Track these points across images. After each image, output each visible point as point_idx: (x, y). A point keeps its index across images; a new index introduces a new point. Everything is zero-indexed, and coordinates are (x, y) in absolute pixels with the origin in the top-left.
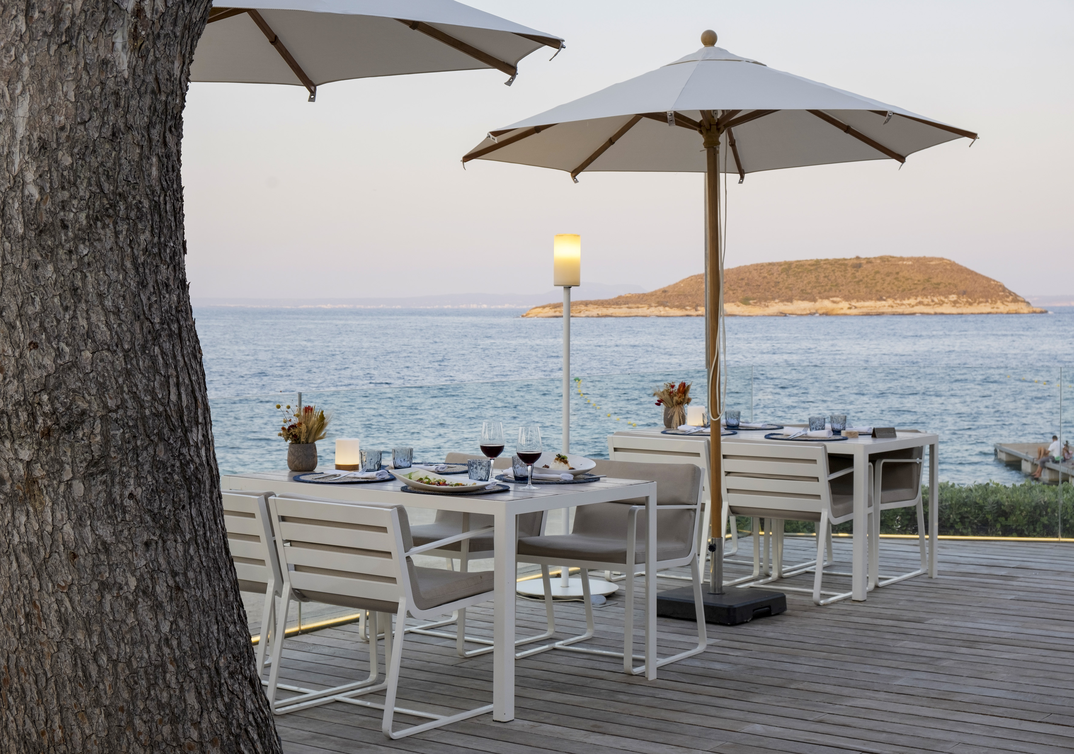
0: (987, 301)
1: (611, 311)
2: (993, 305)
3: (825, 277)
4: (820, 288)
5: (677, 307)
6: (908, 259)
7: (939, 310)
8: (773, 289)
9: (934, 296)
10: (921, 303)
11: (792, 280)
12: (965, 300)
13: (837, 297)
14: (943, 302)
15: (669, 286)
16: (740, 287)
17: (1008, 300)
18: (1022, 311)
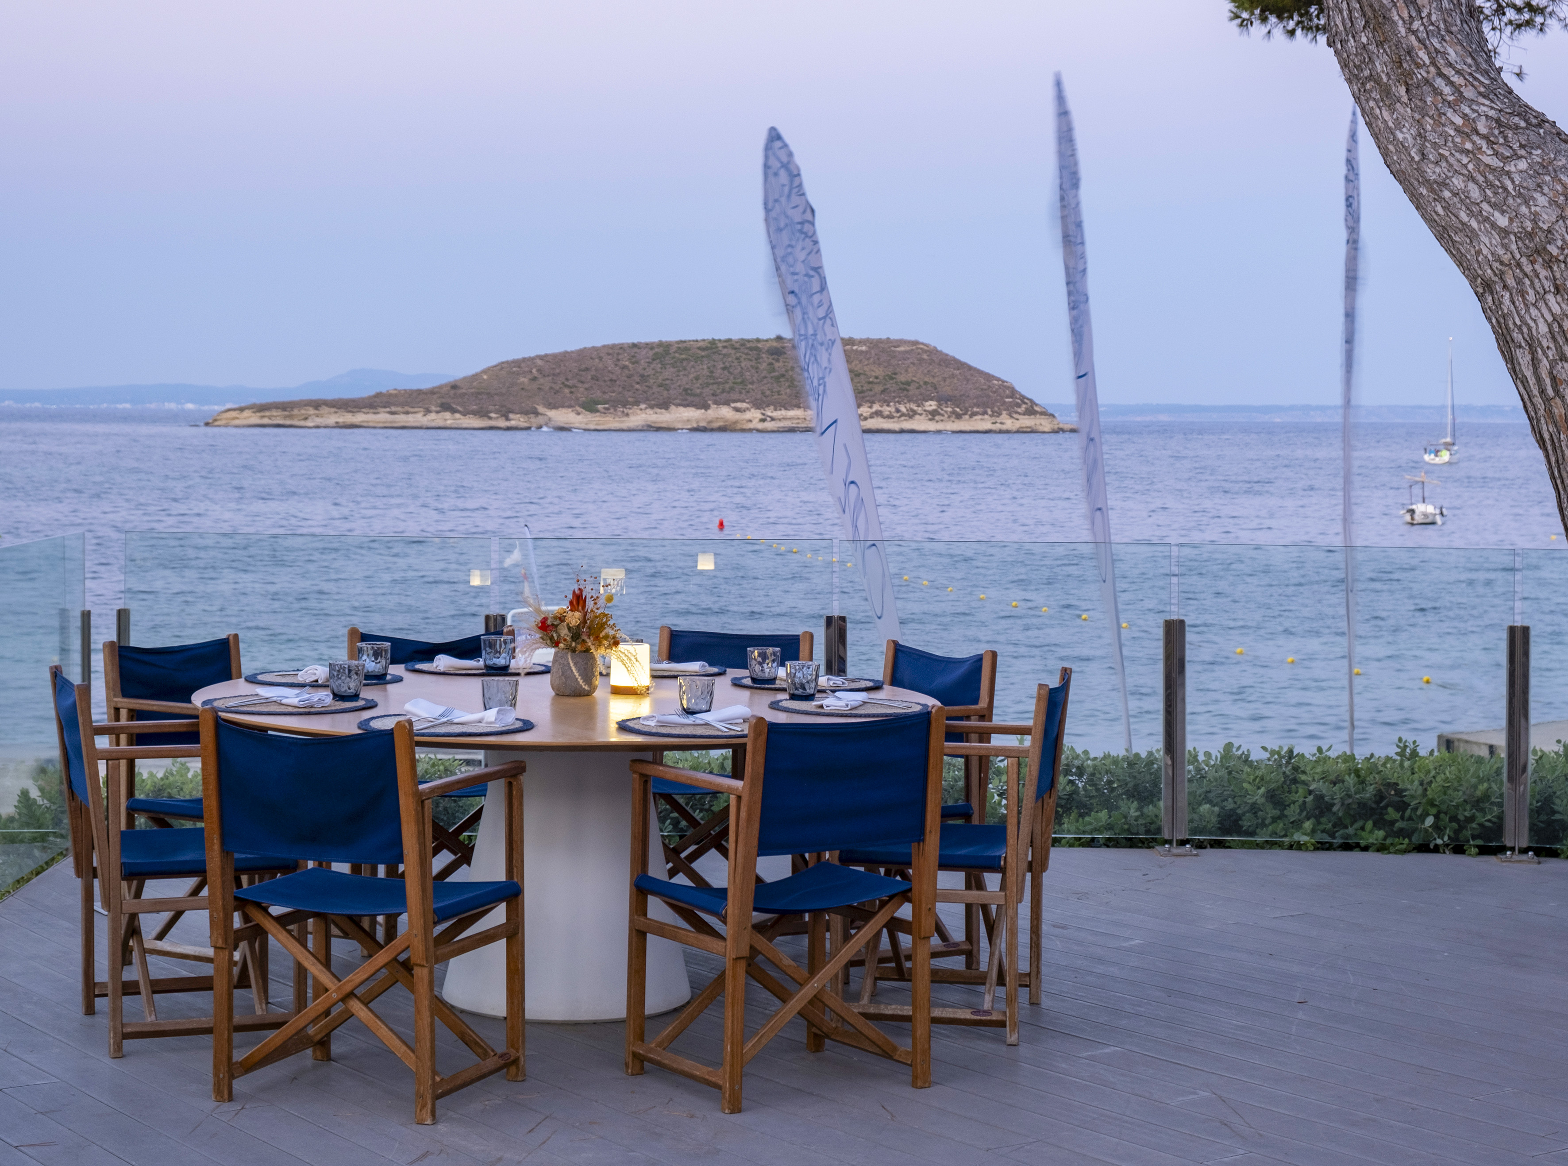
0: (985, 413)
1: (359, 418)
2: (994, 419)
3: (724, 369)
4: (715, 387)
5: (474, 413)
6: (861, 342)
7: (907, 425)
8: (638, 386)
9: (899, 403)
10: (878, 414)
11: (669, 372)
12: (949, 409)
13: (743, 401)
14: (915, 413)
15: (465, 378)
16: (582, 382)
17: (1019, 410)
18: (1041, 429)
